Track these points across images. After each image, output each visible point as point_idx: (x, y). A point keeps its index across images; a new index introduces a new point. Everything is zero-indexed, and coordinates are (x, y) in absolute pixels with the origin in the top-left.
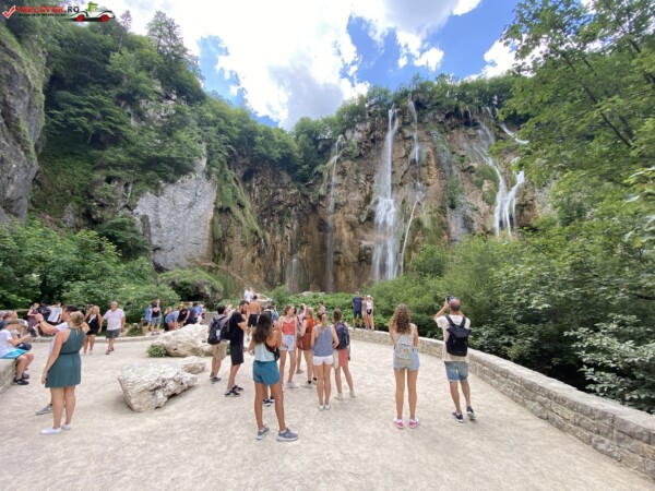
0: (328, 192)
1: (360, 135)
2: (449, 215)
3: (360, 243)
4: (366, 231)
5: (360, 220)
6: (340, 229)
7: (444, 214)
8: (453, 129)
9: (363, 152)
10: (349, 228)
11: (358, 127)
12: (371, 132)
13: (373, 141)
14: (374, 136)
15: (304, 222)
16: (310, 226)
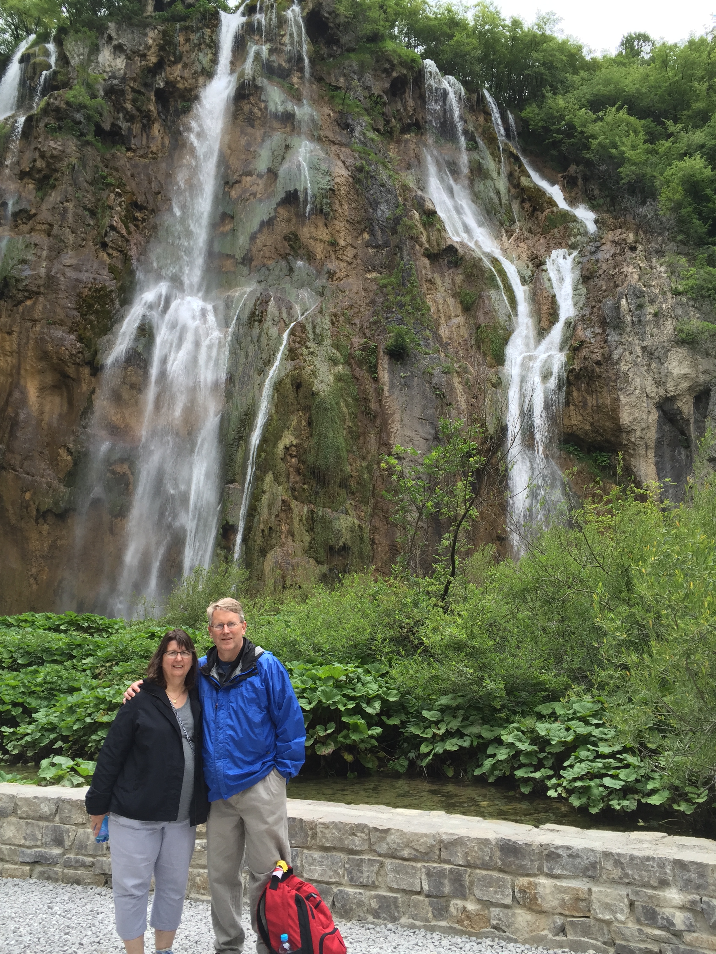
1: (120, 63)
2: (385, 376)
6: (13, 376)
7: (373, 369)
8: (405, 129)
9: (124, 125)
10: (49, 379)
11: (114, 34)
12: (160, 66)
13: (161, 95)
14: (168, 83)
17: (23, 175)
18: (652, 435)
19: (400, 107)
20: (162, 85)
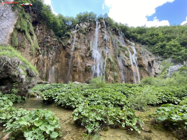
0: (72, 43)
1: (86, 26)
3: (86, 64)
4: (88, 60)
5: (86, 56)
6: (77, 58)
7: (116, 58)
9: (86, 32)
10: (81, 58)
11: (85, 23)
12: (89, 27)
13: (90, 30)
14: (90, 28)
15: (58, 53)
16: (61, 55)
17: (77, 37)
18: (147, 65)
19: (113, 32)
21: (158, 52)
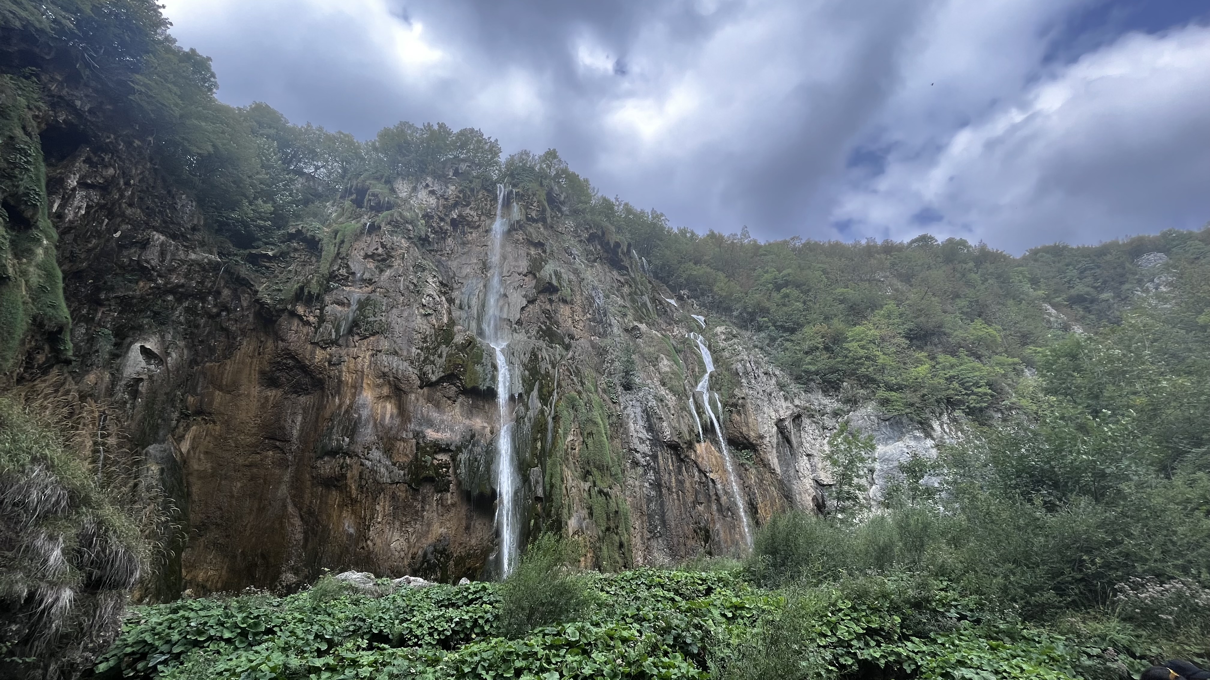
0: (330, 290)
1: (433, 201)
2: (620, 400)
3: (420, 434)
4: (438, 406)
5: (423, 376)
6: (357, 388)
8: (596, 260)
9: (432, 235)
10: (385, 391)
11: (430, 184)
12: (455, 205)
13: (455, 223)
14: (460, 216)
15: (212, 350)
16: (230, 367)
17: (366, 256)
18: (775, 441)
19: (592, 248)
20: (455, 217)
21: (817, 373)
